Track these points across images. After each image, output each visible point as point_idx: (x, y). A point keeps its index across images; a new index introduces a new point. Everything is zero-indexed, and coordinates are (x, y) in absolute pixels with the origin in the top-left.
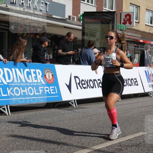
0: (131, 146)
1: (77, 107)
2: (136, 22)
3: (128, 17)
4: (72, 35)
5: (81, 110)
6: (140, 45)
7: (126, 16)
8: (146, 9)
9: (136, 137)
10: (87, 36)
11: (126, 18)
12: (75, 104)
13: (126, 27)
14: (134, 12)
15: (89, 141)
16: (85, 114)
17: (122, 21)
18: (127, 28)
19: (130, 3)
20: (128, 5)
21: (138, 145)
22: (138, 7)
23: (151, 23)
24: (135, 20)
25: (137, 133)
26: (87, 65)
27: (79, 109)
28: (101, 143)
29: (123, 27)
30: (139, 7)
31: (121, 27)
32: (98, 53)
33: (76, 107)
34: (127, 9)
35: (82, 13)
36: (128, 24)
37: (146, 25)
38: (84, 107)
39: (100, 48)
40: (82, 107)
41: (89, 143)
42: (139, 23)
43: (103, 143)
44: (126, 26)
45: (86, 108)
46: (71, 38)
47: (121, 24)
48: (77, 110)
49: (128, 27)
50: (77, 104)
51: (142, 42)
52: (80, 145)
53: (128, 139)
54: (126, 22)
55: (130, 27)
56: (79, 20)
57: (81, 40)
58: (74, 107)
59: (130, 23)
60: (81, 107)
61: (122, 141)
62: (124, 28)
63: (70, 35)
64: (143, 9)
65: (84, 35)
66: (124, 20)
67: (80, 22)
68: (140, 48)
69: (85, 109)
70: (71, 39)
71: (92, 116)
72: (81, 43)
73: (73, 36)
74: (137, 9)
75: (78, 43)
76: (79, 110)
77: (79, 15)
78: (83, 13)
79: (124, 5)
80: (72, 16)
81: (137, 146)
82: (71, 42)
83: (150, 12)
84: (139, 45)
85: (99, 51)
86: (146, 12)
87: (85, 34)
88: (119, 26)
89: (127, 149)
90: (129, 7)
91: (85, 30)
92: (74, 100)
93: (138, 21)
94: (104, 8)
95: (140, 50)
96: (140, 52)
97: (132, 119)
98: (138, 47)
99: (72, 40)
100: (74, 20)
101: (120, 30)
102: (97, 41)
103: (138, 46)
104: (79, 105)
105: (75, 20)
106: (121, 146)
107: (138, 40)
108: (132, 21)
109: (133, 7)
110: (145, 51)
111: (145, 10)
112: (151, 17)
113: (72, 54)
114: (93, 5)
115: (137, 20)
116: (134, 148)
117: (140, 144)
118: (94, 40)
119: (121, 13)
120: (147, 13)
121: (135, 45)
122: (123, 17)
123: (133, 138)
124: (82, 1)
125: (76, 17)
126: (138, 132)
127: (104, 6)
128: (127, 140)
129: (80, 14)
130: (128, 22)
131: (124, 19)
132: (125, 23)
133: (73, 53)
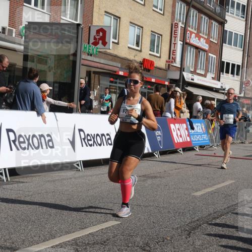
0: (94, 244)
1: (9, 180)
2: (113, 42)
3: (101, 34)
4: (6, 60)
5: (16, 185)
6: (119, 80)
7: (98, 32)
8: (131, 22)
9: (102, 229)
10: (33, 62)
11: (98, 36)
12: (6, 176)
13: (98, 50)
14: (110, 26)
15: (24, 238)
16: (21, 192)
17: (92, 40)
18: (99, 52)
19: (106, 12)
20: (101, 15)
21: (105, 242)
22: (117, 18)
23: (137, 44)
24: (112, 40)
25: (104, 222)
26: (27, 110)
27: (13, 184)
28: (44, 241)
29: (93, 50)
30: (120, 18)
31: (89, 49)
32: (48, 92)
33: (7, 180)
34: (100, 20)
35: (24, 23)
36: (100, 45)
37: (129, 48)
38: (21, 180)
39: (54, 83)
40: (17, 180)
41: (24, 241)
42: (118, 44)
43: (47, 240)
44: (97, 48)
45: (23, 182)
46: (4, 65)
47: (90, 45)
48: (8, 186)
49: (100, 50)
50: (10, 176)
51: (122, 74)
52: (8, 244)
53: (90, 232)
54: (97, 41)
55: (104, 50)
56: (19, 34)
57: (22, 68)
58: (4, 180)
59: (105, 43)
60: (15, 180)
61: (79, 236)
62: (95, 52)
63: (2, 59)
64: (125, 21)
65: (27, 61)
66: (95, 38)
67: (22, 38)
68: (118, 85)
69: (21, 185)
70: (4, 67)
71: (34, 196)
72: (20, 74)
73: (7, 62)
74: (116, 21)
75: (17, 73)
76: (11, 186)
77: (21, 27)
78: (27, 23)
79: (95, 14)
80: (8, 27)
81: (102, 244)
82: (4, 71)
83: (136, 27)
84: (117, 79)
85: (51, 88)
86: (130, 27)
87: (29, 58)
88: (86, 48)
89: (86, 249)
90: (103, 18)
91: (28, 52)
92: (5, 169)
93: (116, 41)
94: (62, 17)
95: (119, 87)
96: (118, 91)
97: (99, 200)
98: (116, 83)
99: (5, 69)
100: (12, 35)
101: (88, 55)
102: (50, 71)
103: (116, 81)
104: (12, 177)
105: (14, 35)
106: (77, 245)
107: (115, 72)
108: (107, 40)
109: (110, 18)
110: (126, 90)
111: (128, 23)
112: (137, 35)
113: (5, 91)
114: (45, 11)
115: (116, 39)
116: (97, 247)
117: (107, 240)
118: (43, 69)
119: (90, 27)
120: (132, 29)
121: (111, 79)
122: (93, 33)
123: (97, 232)
124: (25, 4)
125: (14, 30)
126: (107, 221)
127: (62, 14)
128: (88, 235)
129: (21, 25)
130: (101, 42)
131: (94, 36)
132: (95, 44)
133: (7, 90)
